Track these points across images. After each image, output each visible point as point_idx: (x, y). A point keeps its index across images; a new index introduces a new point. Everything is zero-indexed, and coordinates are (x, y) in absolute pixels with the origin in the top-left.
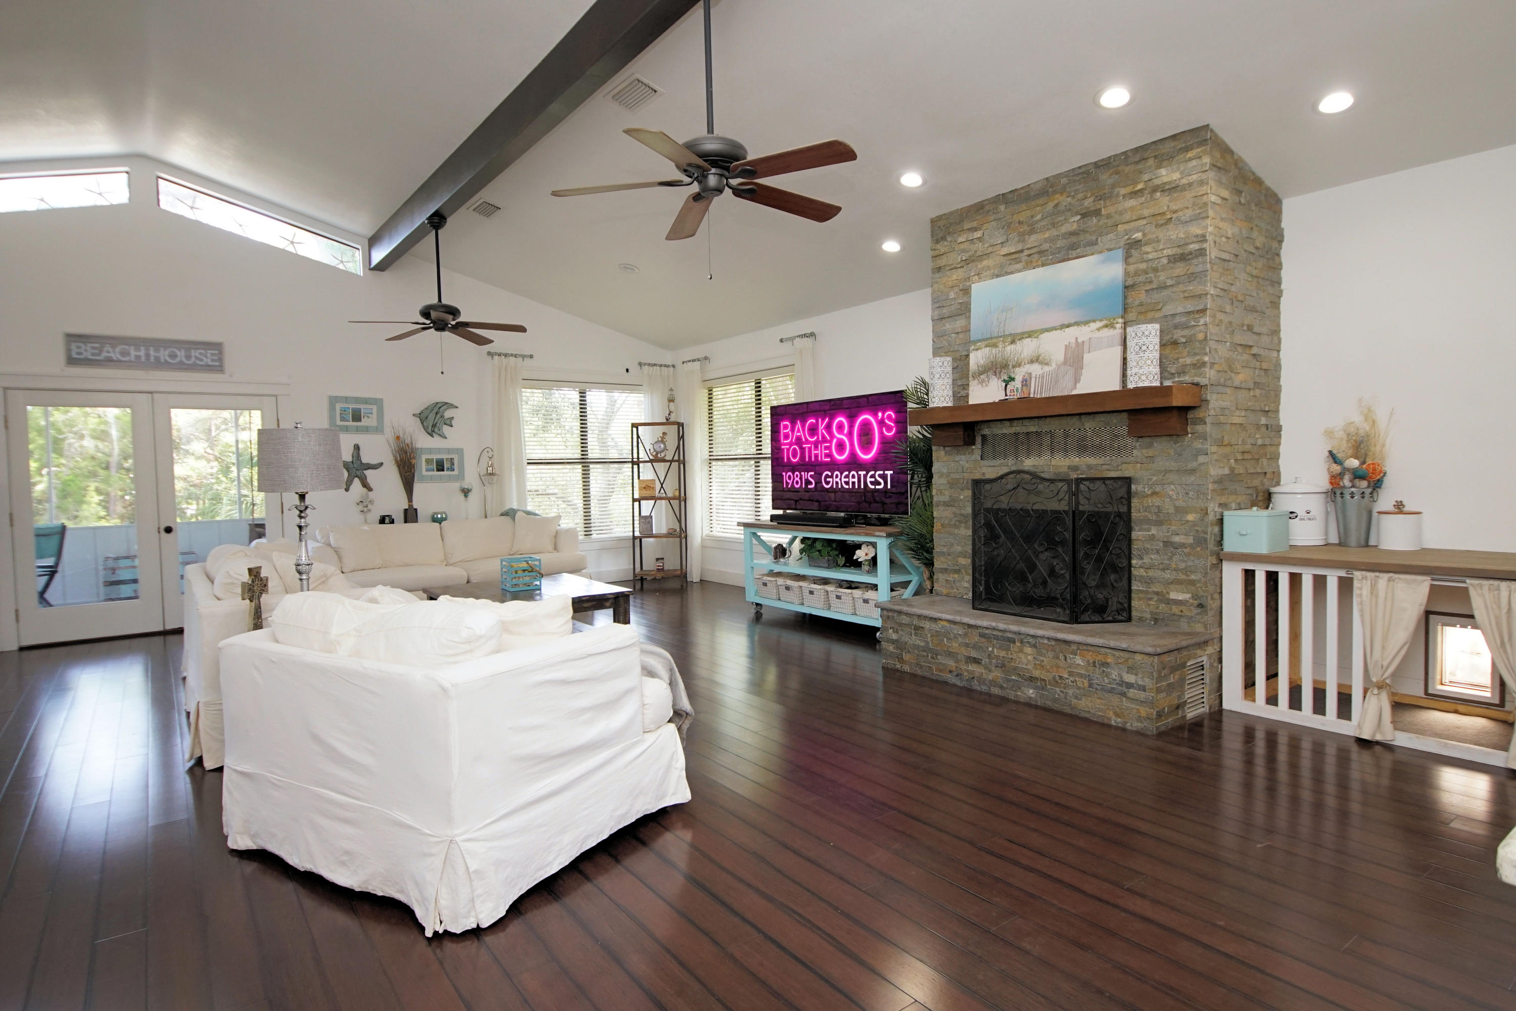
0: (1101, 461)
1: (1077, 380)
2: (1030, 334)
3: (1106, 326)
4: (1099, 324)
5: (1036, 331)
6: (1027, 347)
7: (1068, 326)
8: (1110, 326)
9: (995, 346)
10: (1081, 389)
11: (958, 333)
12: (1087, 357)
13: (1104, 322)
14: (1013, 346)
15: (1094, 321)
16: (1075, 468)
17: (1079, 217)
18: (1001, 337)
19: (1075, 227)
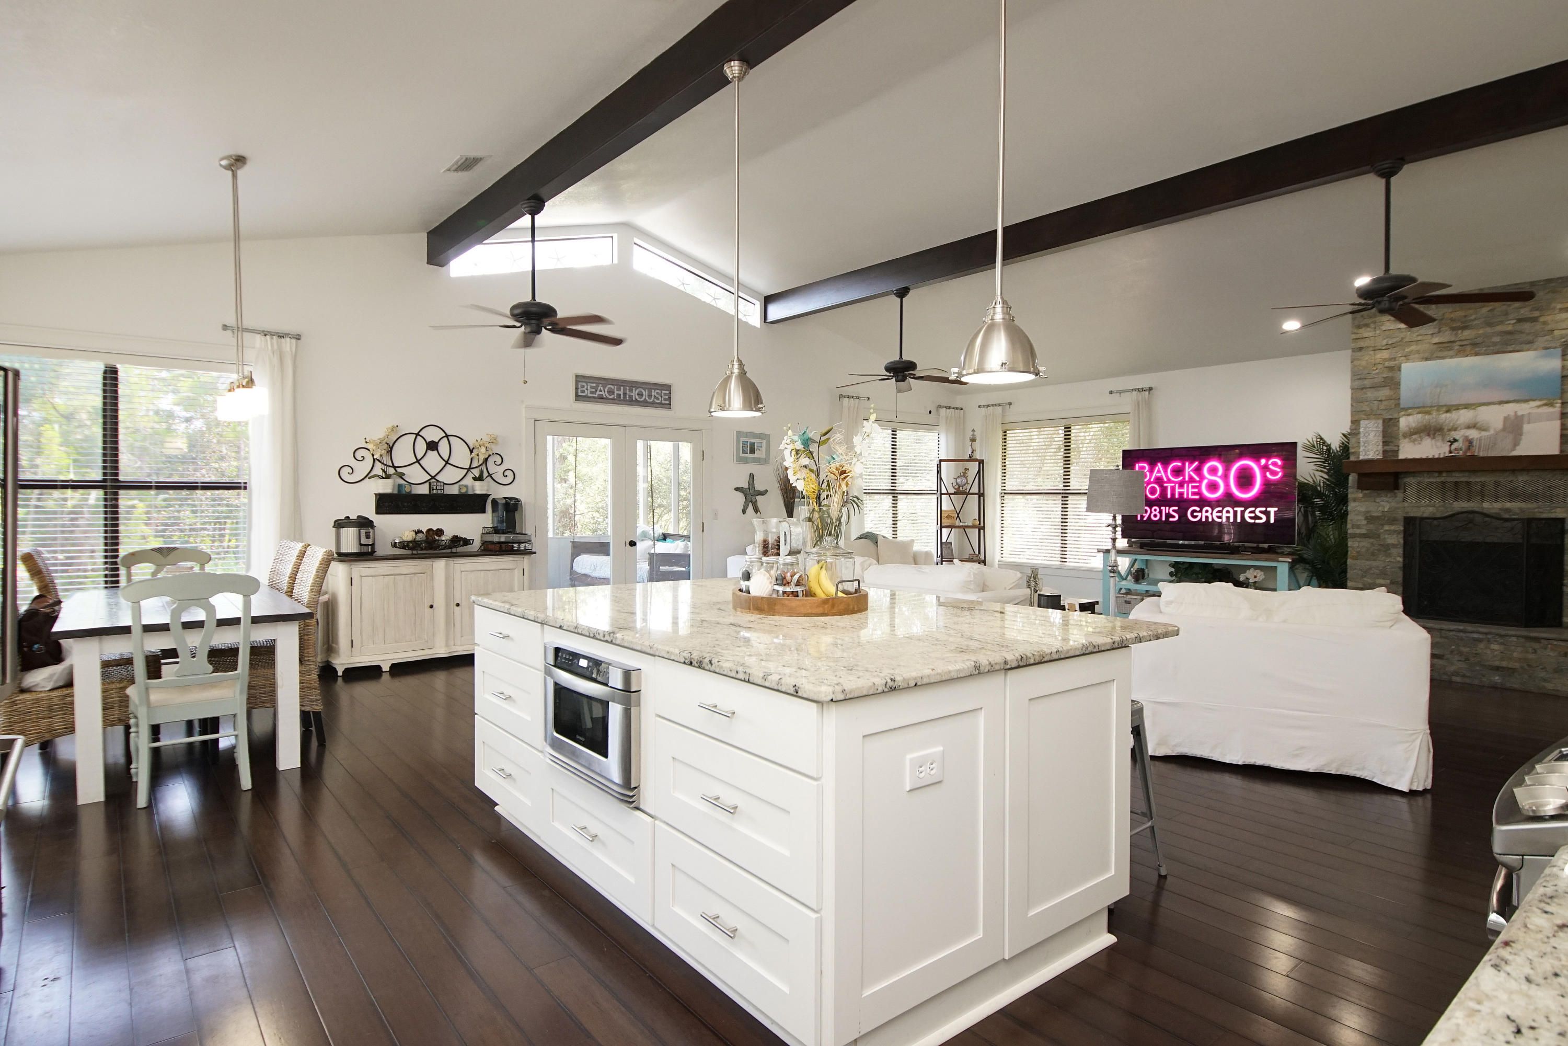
0: (1534, 505)
1: (1516, 444)
2: (1467, 406)
3: (1546, 405)
4: (1538, 403)
5: (1473, 404)
6: (1464, 416)
7: (1507, 402)
8: (1551, 405)
9: (1428, 413)
10: (1519, 452)
11: (1381, 401)
12: (1526, 427)
13: (1544, 402)
14: (1448, 415)
15: (1534, 400)
16: (1508, 510)
17: (1514, 321)
18: (1435, 406)
19: (1510, 328)
